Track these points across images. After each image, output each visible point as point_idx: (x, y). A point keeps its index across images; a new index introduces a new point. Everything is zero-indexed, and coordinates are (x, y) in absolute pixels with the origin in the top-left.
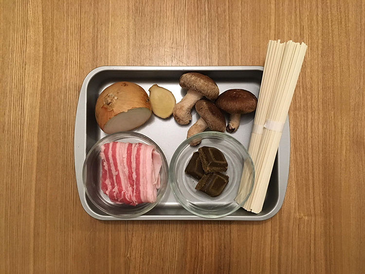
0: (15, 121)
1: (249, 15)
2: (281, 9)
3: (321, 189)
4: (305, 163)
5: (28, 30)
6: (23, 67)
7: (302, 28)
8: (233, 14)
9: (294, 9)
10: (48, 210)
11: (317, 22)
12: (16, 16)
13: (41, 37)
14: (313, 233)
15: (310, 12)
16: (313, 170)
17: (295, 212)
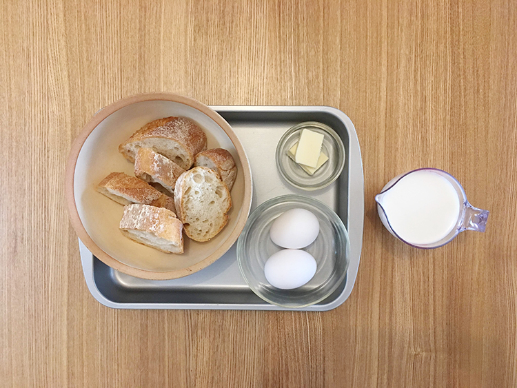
0: (37, 227)
1: (351, 81)
2: (395, 73)
3: (445, 317)
4: (424, 282)
5: (50, 103)
6: (45, 155)
7: (424, 100)
8: (329, 81)
9: (413, 72)
10: (84, 343)
11: (445, 90)
12: (33, 84)
13: (68, 112)
14: (432, 373)
15: (436, 77)
16: (434, 291)
17: (409, 347)
